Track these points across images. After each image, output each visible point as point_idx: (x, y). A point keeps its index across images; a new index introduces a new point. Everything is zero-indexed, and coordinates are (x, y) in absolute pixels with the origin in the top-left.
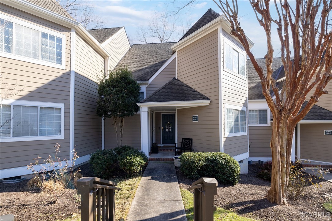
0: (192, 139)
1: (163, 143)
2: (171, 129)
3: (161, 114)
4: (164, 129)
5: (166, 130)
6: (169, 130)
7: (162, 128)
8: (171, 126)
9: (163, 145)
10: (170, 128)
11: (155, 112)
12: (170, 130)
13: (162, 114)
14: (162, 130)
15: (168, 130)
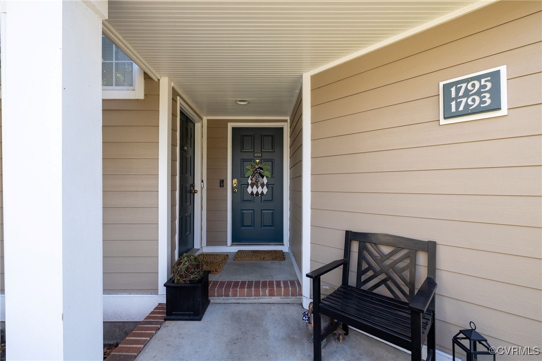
0: (430, 248)
1: (236, 240)
2: (267, 185)
3: (230, 126)
4: (243, 186)
5: (249, 190)
6: (260, 190)
7: (230, 183)
8: (267, 173)
9: (235, 249)
10: (265, 180)
11: (205, 119)
12: (265, 190)
13: (234, 129)
14: (233, 188)
15: (255, 190)
